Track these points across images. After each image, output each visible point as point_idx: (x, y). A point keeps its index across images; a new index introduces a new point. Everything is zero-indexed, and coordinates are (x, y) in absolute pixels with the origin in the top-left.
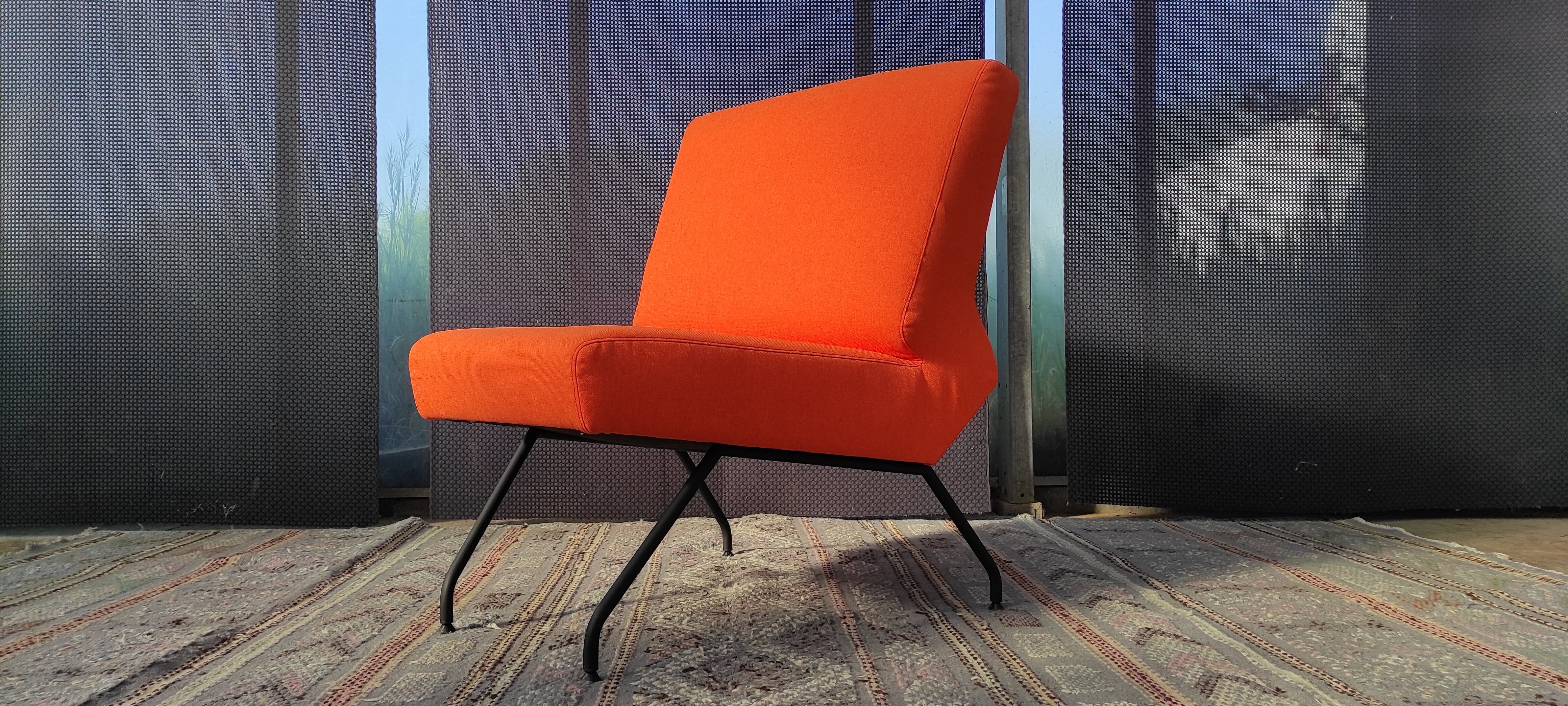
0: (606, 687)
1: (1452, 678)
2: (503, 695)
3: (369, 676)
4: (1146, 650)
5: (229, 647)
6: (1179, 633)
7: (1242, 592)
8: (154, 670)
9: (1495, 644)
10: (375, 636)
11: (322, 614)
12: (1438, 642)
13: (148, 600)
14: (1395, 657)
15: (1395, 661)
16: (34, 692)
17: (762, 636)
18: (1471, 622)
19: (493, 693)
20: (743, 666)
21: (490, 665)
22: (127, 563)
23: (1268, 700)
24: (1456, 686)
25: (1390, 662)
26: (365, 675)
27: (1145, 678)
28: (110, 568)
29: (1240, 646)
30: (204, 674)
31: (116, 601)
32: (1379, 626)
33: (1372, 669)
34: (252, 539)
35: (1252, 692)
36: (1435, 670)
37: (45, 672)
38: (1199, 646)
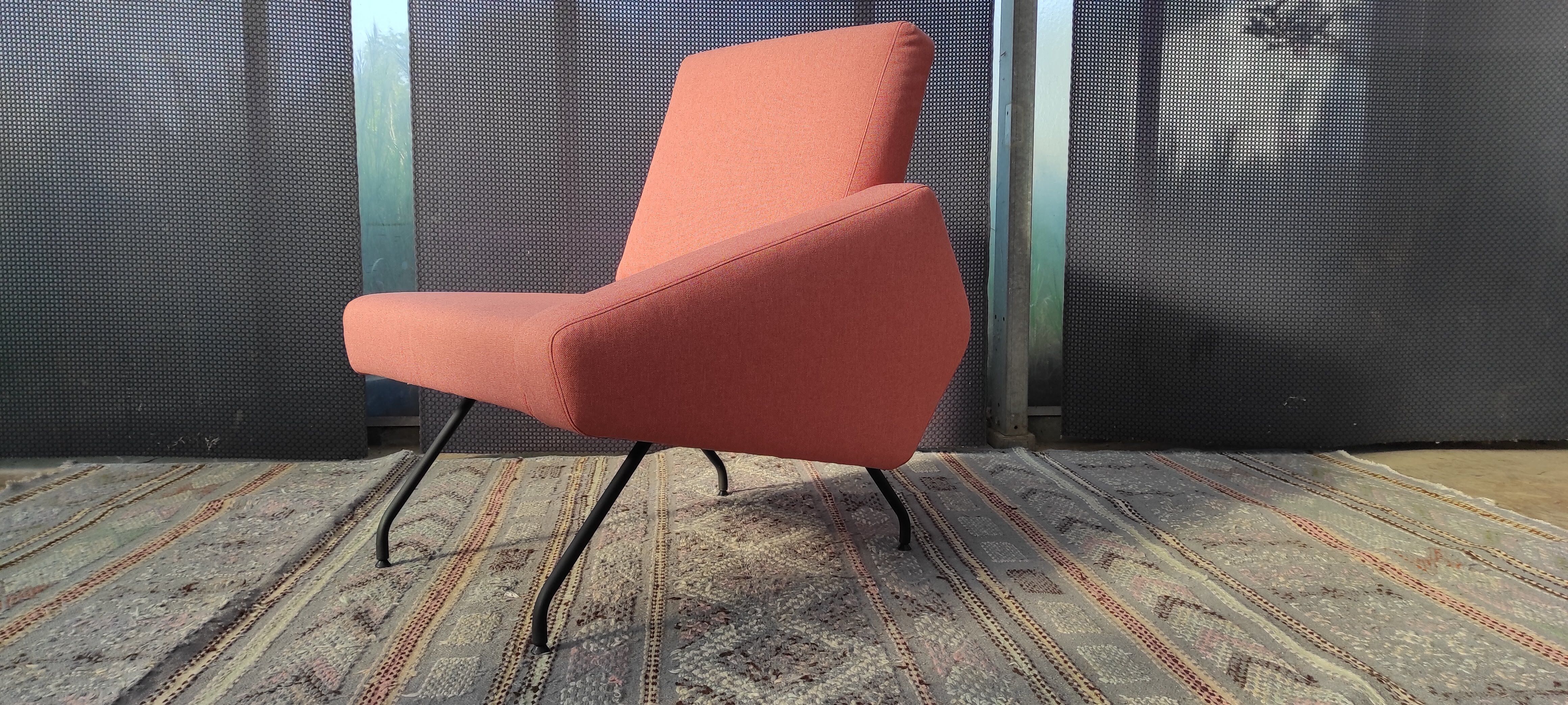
0: (646, 677)
1: (1471, 662)
2: (544, 687)
3: (401, 662)
4: (1170, 625)
5: (247, 622)
6: (1198, 603)
7: (1248, 549)
8: (178, 656)
9: (1504, 616)
10: (395, 607)
11: (334, 577)
12: (1449, 614)
13: (150, 557)
14: (1412, 634)
15: (1413, 639)
16: (59, 685)
17: (789, 608)
18: (1476, 588)
19: (534, 684)
20: (778, 649)
21: (522, 646)
22: (118, 507)
23: (1302, 689)
24: (1477, 672)
25: (1408, 640)
26: (397, 659)
27: (1177, 662)
28: (100, 513)
29: (1260, 620)
30: (231, 658)
31: (117, 559)
32: (1389, 593)
33: (1393, 649)
34: (242, 474)
35: (1284, 681)
36: (1453, 650)
37: (63, 656)
38: (1221, 621)
